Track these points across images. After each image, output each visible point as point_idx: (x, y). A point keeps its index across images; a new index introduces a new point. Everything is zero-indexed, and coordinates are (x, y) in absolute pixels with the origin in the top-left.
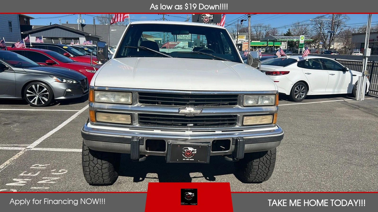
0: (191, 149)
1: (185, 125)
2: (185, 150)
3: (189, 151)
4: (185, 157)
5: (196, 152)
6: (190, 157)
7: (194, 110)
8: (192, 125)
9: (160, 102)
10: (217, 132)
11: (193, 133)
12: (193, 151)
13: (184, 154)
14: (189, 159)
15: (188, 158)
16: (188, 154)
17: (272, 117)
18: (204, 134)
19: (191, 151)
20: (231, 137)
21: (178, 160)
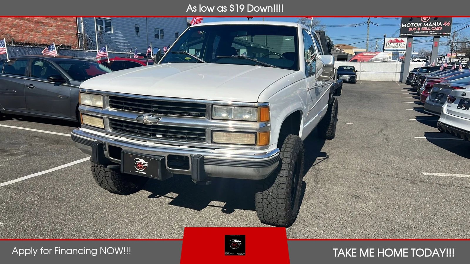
0: (142, 161)
1: (154, 135)
2: (137, 161)
3: (140, 164)
4: (137, 169)
5: (147, 165)
6: (142, 169)
7: (151, 118)
8: (161, 136)
9: (131, 108)
10: (181, 147)
11: (154, 144)
12: (144, 164)
13: (136, 165)
14: (142, 172)
15: (140, 170)
16: (140, 166)
17: (255, 137)
18: (165, 147)
19: (142, 163)
20: (190, 154)
21: (131, 171)
